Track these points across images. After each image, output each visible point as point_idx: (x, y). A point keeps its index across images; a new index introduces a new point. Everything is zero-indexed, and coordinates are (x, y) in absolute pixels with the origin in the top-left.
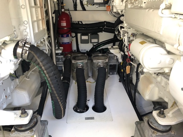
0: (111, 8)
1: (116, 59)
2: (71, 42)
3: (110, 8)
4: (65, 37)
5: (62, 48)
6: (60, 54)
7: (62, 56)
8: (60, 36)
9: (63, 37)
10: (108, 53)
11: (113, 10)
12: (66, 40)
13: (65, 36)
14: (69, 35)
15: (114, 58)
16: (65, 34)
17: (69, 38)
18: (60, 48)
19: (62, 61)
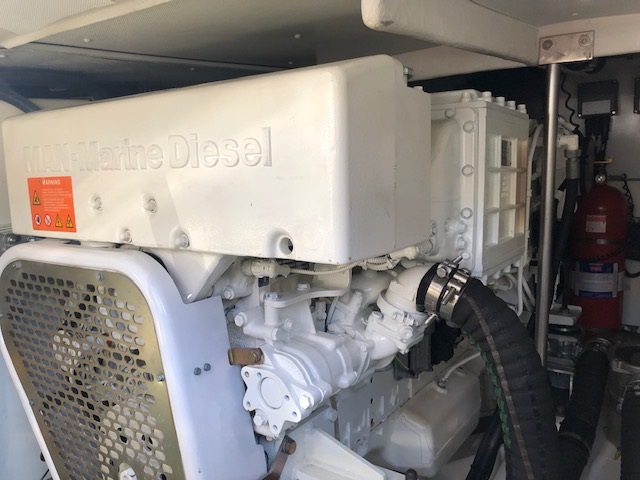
2: (621, 294)
4: (594, 272)
5: (580, 309)
6: (565, 330)
7: (574, 340)
8: (578, 265)
9: (587, 269)
12: (598, 283)
13: (596, 269)
14: (616, 266)
16: (596, 262)
18: (569, 307)
19: (570, 357)
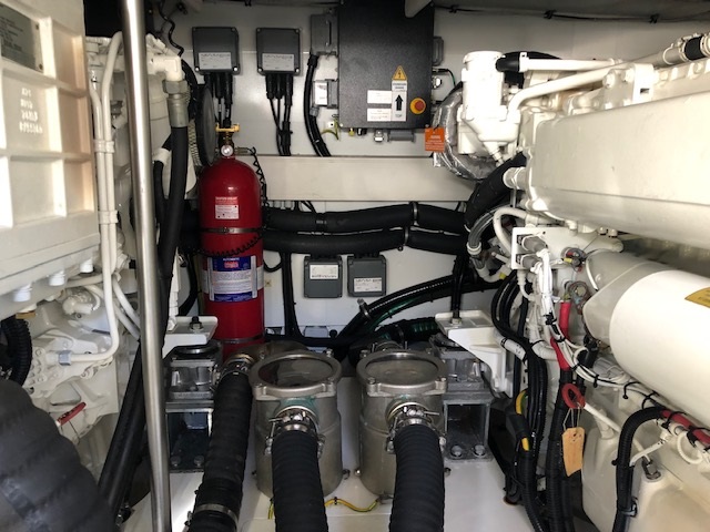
0: (447, 137)
1: (478, 374)
2: (261, 292)
3: (443, 139)
5: (214, 319)
6: (198, 351)
7: (209, 363)
10: (438, 344)
11: (455, 145)
12: (235, 283)
13: (232, 265)
14: (253, 259)
15: (470, 368)
16: (231, 256)
17: (250, 272)
18: (202, 319)
19: (206, 386)
